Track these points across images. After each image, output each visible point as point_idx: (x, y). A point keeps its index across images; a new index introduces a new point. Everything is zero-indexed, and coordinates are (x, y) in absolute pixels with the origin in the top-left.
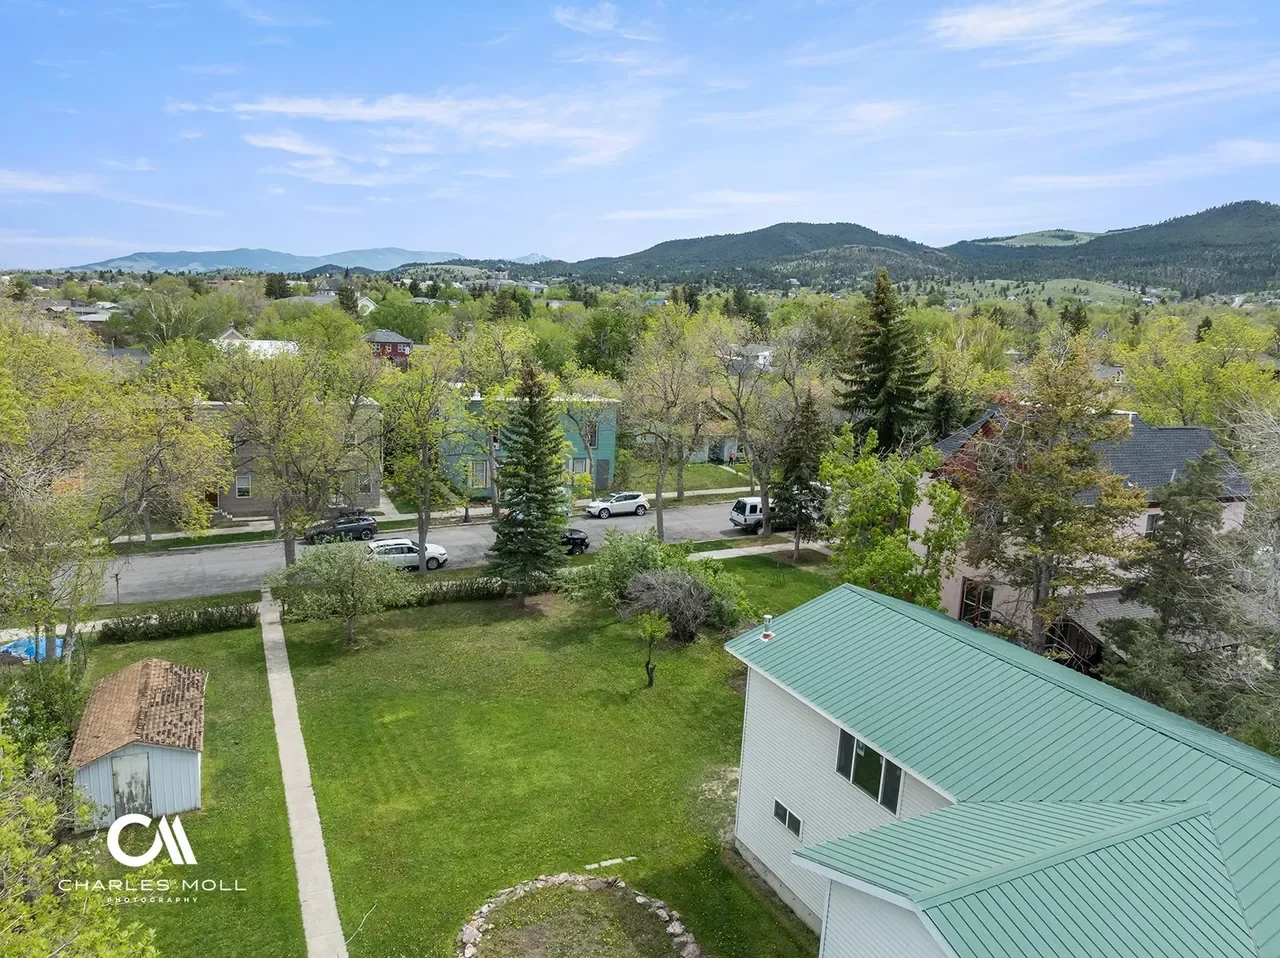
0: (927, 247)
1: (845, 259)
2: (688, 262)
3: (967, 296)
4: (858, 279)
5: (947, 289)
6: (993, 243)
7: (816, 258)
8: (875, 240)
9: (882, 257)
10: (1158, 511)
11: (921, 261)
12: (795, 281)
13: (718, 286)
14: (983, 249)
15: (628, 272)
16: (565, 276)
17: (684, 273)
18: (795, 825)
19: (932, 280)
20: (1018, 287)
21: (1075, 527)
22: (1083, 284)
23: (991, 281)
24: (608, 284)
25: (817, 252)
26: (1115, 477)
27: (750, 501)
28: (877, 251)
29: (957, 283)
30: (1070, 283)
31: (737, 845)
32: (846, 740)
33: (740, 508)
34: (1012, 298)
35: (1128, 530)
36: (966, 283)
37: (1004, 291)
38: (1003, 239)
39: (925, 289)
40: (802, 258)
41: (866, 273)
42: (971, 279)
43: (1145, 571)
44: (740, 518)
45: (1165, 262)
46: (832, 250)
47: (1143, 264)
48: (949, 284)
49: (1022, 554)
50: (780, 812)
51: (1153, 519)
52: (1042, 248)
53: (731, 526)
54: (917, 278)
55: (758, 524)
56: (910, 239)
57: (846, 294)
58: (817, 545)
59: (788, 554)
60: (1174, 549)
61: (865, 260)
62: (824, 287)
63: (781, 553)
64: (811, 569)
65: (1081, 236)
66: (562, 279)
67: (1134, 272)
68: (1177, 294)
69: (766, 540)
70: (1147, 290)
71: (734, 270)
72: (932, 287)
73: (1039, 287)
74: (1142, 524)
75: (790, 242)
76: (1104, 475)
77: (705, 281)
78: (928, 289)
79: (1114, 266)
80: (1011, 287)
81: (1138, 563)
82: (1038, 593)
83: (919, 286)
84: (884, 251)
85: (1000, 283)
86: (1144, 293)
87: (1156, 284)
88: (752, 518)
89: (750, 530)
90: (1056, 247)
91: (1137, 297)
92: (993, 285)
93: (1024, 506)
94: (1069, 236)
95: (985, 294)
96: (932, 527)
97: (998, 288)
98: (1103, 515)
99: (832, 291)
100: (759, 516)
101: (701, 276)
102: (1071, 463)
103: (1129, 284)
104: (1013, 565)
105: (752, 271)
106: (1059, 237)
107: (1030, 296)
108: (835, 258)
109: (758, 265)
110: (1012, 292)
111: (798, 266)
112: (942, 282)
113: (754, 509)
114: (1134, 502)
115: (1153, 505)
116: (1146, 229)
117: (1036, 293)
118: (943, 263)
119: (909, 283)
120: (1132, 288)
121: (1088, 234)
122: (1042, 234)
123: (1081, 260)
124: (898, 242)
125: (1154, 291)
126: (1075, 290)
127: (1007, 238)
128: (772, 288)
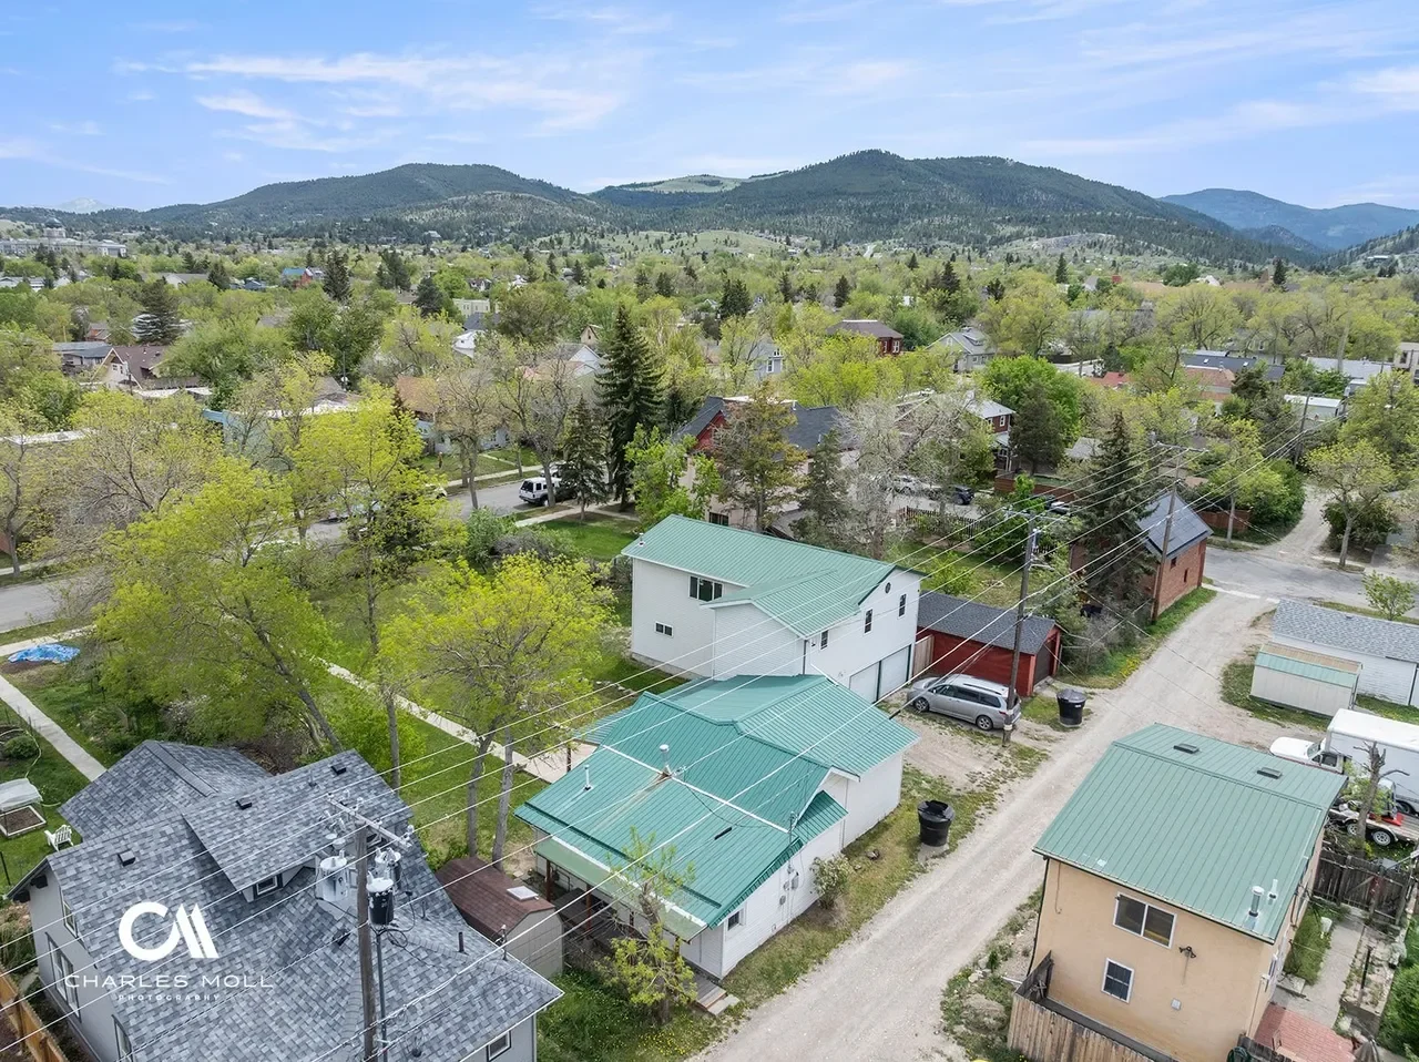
0: (574, 194)
1: (488, 207)
2: (298, 210)
3: (622, 250)
4: (505, 230)
5: (602, 242)
6: (641, 189)
7: (455, 207)
8: (517, 185)
9: (529, 204)
10: (812, 460)
11: (570, 210)
12: (434, 234)
13: (344, 241)
14: (632, 196)
15: (224, 223)
16: (141, 229)
17: (297, 225)
18: (669, 631)
19: (586, 231)
20: (672, 239)
21: (774, 474)
22: (733, 236)
23: (645, 233)
24: (203, 241)
25: (455, 199)
26: (790, 445)
27: (535, 480)
28: (522, 198)
29: (611, 235)
30: (721, 235)
31: (634, 656)
32: (694, 580)
33: (528, 487)
34: (668, 251)
35: (800, 473)
36: (620, 235)
37: (659, 243)
38: (651, 185)
39: (579, 241)
40: (438, 207)
41: (513, 224)
42: (625, 231)
43: (808, 493)
44: (529, 495)
45: (804, 211)
46: (473, 197)
47: (787, 213)
48: (603, 237)
49: (749, 490)
50: (659, 628)
51: (811, 464)
52: (691, 194)
53: (522, 502)
54: (570, 230)
55: (545, 497)
56: (556, 184)
57: (495, 248)
58: (592, 508)
59: (577, 516)
60: (820, 481)
61: (511, 209)
62: (469, 241)
63: (568, 516)
64: (598, 524)
65: (727, 182)
66: (137, 234)
67: (778, 220)
68: (818, 243)
69: (552, 509)
70: (792, 239)
71: (361, 221)
72: (586, 240)
73: (693, 239)
74: (805, 469)
75: (421, 186)
76: (786, 445)
77: (327, 235)
78: (582, 242)
79: (760, 214)
80: (665, 239)
81: (804, 489)
82: (758, 512)
83: (573, 238)
84: (530, 198)
85: (656, 235)
86: (789, 243)
87: (799, 233)
88: (538, 494)
89: (537, 503)
90: (703, 194)
91: (783, 248)
92: (647, 237)
93: (750, 465)
94: (715, 182)
95: (640, 247)
96: (697, 482)
97: (652, 240)
98: (787, 465)
99: (479, 245)
100: (543, 491)
101: (322, 229)
102: (769, 440)
103: (774, 233)
104: (744, 498)
105: (384, 222)
106: (705, 182)
107: (684, 248)
108: (477, 205)
109: (390, 215)
110: (667, 245)
111: (436, 215)
112: (595, 235)
113: (539, 487)
114: (801, 458)
115: (809, 457)
116: (787, 176)
117: (690, 246)
118: (593, 212)
119: (561, 236)
120: (778, 238)
121: (733, 180)
122: (689, 180)
123: (728, 209)
124: (542, 187)
125: (797, 241)
126: (726, 242)
127: (655, 184)
128: (409, 241)
